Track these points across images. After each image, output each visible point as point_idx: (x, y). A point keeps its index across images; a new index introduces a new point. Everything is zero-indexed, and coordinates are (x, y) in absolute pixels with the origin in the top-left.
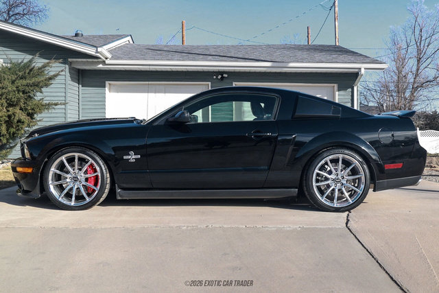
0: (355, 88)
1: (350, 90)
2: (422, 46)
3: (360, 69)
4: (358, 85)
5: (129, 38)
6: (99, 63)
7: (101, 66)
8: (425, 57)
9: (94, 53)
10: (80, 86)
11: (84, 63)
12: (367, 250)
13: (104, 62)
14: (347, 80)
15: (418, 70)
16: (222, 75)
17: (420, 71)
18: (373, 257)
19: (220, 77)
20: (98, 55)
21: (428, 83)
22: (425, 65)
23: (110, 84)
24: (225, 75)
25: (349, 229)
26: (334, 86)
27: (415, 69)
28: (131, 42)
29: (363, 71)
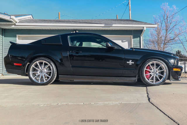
0: (141, 37)
1: (139, 38)
2: (168, 23)
3: (144, 27)
4: (143, 36)
5: (31, 16)
6: (12, 25)
7: (13, 26)
8: (169, 29)
9: (9, 19)
10: (3, 36)
11: (5, 25)
12: (168, 117)
13: (15, 24)
14: (137, 33)
15: (166, 34)
16: (76, 31)
17: (167, 35)
18: (174, 121)
19: (74, 32)
20: (11, 20)
21: (171, 40)
22: (169, 33)
23: (19, 36)
24: (77, 31)
25: (151, 103)
26: (131, 37)
27: (165, 34)
28: (32, 18)
29: (145, 28)
